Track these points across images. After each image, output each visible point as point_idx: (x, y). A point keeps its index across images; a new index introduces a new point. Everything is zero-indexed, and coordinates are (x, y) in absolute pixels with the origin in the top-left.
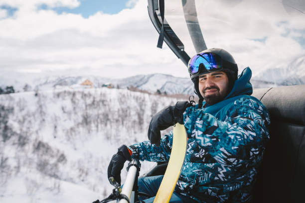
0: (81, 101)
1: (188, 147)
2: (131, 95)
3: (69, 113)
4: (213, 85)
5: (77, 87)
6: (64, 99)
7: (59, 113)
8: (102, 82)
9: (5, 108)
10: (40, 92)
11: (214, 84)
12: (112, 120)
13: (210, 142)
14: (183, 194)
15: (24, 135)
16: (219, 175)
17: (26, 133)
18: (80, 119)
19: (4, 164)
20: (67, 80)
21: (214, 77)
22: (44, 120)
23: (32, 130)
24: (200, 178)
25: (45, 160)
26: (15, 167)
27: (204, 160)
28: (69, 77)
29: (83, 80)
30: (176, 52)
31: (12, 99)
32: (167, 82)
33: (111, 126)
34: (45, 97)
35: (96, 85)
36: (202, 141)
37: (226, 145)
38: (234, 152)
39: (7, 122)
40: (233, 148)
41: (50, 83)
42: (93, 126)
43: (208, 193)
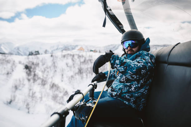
0: (78, 60)
3: (71, 67)
5: (75, 52)
6: (67, 59)
7: (65, 67)
8: (90, 49)
9: (34, 64)
10: (53, 54)
13: (123, 69)
14: (114, 97)
15: (45, 79)
16: (132, 89)
17: (46, 78)
18: (77, 71)
19: (34, 96)
20: (69, 47)
22: (56, 71)
23: (49, 76)
24: (123, 90)
25: (56, 94)
26: (40, 98)
27: (125, 82)
28: (71, 46)
29: (79, 47)
31: (38, 58)
34: (57, 57)
35: (86, 50)
36: (120, 69)
37: (130, 70)
39: (35, 72)
40: (134, 71)
41: (59, 49)
42: (84, 75)
43: (126, 97)
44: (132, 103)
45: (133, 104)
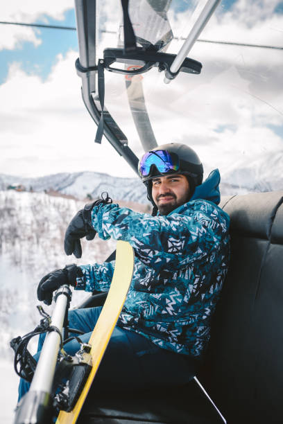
1: (134, 269)
2: (49, 201)
4: (168, 191)
8: (8, 182)
11: (170, 190)
12: (22, 237)
14: (126, 328)
16: (167, 308)
21: (170, 181)
24: (145, 311)
27: (149, 289)
30: (117, 147)
32: (101, 184)
33: (21, 246)
38: (146, 240)
40: (145, 235)
43: (156, 328)
44: (174, 341)
45: (177, 343)
